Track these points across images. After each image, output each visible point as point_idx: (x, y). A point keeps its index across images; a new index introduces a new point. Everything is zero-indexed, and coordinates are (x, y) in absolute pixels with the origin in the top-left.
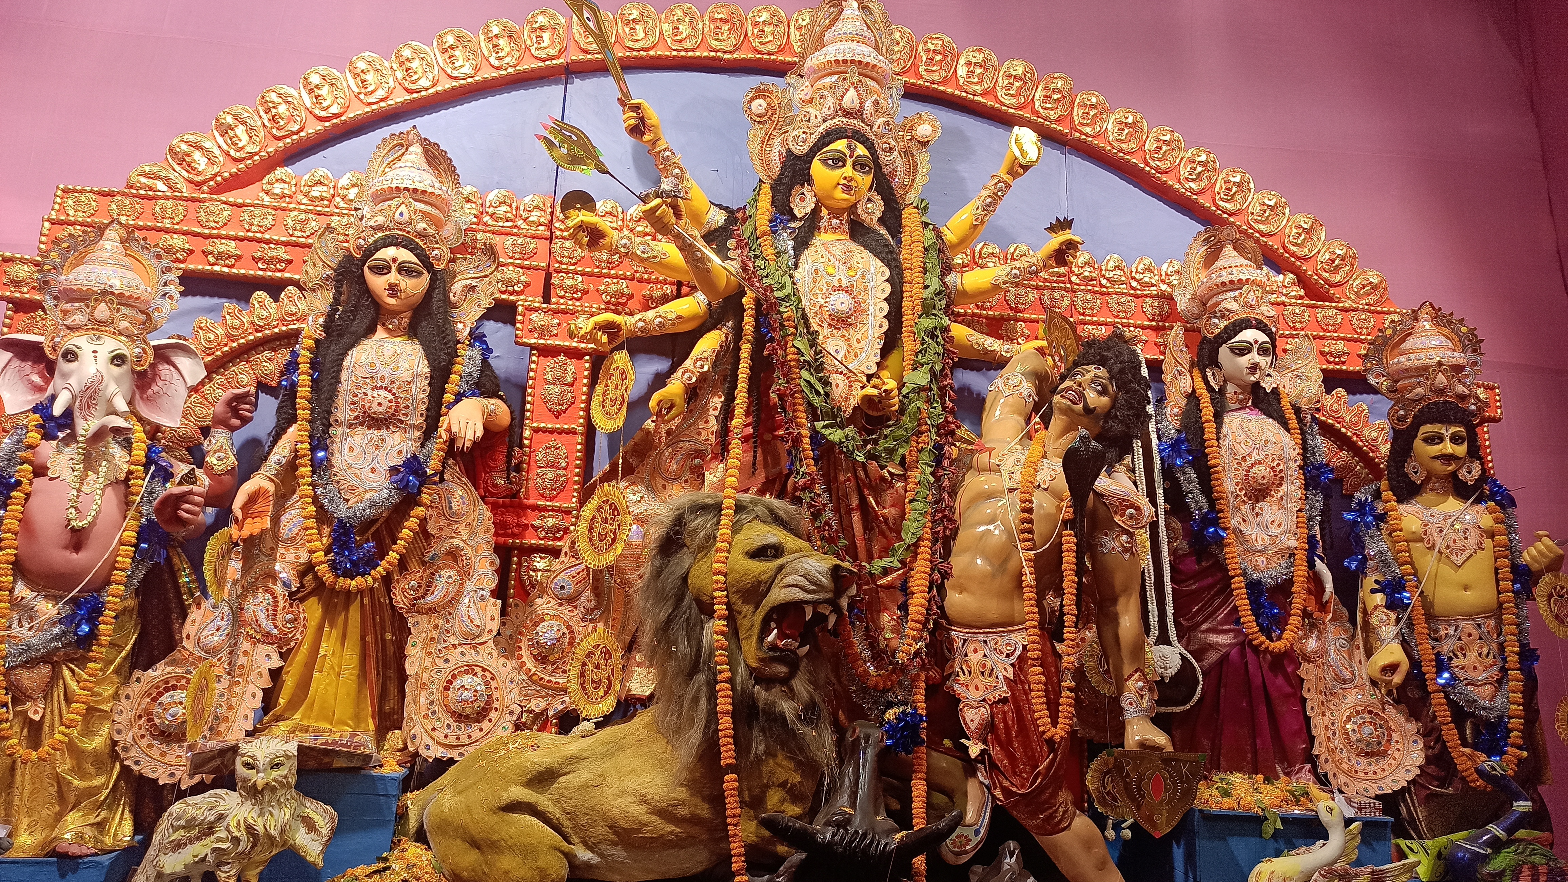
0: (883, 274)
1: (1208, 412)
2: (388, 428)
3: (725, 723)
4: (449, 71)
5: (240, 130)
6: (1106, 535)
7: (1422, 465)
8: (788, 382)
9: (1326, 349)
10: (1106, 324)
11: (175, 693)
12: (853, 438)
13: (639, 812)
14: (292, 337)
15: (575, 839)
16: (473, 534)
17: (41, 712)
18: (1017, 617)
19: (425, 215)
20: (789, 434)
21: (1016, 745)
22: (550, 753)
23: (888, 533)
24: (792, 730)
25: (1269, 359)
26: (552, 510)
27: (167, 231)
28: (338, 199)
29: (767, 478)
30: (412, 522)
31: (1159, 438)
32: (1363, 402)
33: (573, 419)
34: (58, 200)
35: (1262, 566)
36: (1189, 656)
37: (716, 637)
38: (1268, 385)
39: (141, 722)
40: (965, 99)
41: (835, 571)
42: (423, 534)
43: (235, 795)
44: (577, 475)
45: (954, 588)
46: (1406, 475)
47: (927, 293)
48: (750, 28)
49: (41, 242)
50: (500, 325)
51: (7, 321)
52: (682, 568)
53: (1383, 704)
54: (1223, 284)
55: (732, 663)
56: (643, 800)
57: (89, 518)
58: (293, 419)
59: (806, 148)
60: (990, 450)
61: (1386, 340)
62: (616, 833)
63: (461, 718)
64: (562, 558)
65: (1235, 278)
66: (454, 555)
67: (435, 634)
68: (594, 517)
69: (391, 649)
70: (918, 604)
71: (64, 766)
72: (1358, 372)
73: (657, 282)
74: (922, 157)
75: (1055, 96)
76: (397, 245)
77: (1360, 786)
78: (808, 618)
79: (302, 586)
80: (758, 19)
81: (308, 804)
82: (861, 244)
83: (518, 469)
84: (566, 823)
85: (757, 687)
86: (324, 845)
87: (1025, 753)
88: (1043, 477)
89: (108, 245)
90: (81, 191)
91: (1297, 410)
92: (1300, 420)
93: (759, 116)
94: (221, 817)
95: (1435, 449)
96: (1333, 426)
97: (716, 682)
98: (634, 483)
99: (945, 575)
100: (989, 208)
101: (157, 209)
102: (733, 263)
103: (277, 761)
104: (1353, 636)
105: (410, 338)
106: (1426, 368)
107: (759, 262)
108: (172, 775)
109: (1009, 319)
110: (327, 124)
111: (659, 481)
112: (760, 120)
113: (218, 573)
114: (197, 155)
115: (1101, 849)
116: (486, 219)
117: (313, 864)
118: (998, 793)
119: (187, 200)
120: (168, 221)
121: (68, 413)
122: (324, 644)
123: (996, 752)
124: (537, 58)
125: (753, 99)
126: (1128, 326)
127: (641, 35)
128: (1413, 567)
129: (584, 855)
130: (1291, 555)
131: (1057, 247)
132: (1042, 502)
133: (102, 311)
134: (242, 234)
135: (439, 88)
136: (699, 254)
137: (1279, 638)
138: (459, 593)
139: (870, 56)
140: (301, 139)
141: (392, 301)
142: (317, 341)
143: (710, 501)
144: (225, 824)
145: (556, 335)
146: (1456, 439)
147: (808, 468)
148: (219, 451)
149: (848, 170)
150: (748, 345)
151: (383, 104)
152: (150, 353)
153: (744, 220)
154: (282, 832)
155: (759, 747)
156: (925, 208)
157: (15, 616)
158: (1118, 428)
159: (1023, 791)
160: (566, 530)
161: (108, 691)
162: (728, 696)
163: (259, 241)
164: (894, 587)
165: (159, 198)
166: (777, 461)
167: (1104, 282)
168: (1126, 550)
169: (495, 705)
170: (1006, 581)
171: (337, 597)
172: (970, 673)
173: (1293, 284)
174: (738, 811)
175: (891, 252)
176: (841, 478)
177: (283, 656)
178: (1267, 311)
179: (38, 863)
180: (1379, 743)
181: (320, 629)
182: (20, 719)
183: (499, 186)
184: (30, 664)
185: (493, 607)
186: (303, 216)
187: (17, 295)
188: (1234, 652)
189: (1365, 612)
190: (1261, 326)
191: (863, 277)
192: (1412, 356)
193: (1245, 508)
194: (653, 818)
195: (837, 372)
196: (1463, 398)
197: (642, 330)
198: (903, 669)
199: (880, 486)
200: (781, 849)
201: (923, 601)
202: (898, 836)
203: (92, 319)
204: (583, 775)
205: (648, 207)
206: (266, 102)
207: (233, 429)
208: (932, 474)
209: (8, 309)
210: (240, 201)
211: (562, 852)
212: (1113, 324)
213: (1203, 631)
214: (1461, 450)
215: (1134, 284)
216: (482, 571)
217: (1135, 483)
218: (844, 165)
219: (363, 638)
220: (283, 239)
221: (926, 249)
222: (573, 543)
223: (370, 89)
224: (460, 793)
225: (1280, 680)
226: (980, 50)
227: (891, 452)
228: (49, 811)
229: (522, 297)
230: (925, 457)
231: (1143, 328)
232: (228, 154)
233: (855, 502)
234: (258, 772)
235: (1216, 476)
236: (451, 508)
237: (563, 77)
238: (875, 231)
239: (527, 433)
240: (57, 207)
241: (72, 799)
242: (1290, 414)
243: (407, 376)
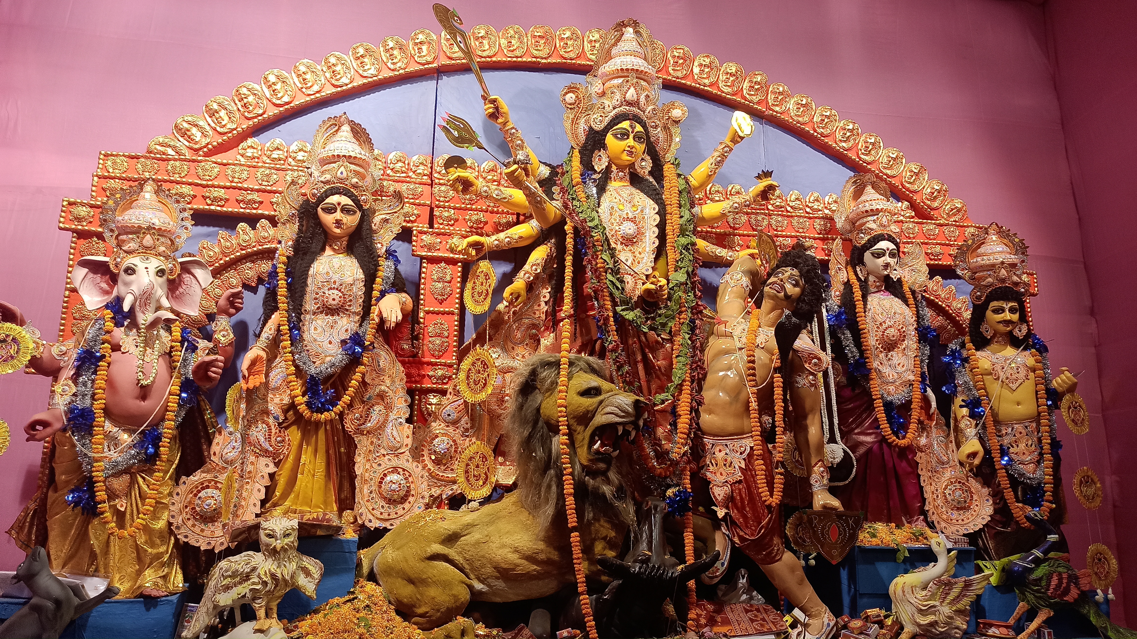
0: (654, 209)
1: (858, 294)
2: (338, 315)
3: (570, 501)
4: (361, 72)
5: (223, 113)
6: (800, 376)
7: (991, 327)
8: (599, 282)
9: (929, 251)
10: (791, 237)
11: (209, 490)
12: (640, 317)
13: (514, 558)
14: (269, 254)
15: (472, 576)
16: (393, 382)
17: (125, 505)
18: (746, 429)
19: (357, 173)
21: (748, 509)
22: (455, 523)
23: (661, 377)
24: (611, 504)
25: (896, 260)
26: (441, 365)
27: (178, 183)
28: (290, 160)
29: (582, 343)
30: (358, 376)
31: (827, 311)
32: (952, 285)
33: (451, 305)
34: (101, 161)
35: (892, 392)
36: (848, 450)
37: (561, 446)
38: (895, 276)
39: (187, 510)
40: (698, 88)
41: (636, 403)
42: (364, 383)
43: (260, 554)
44: (455, 341)
45: (705, 411)
46: (981, 333)
47: (682, 221)
48: (558, 41)
49: (93, 191)
50: (400, 242)
51: (73, 245)
52: (536, 403)
53: (967, 477)
54: (867, 211)
55: (572, 462)
56: (516, 551)
57: (151, 379)
58: (276, 309)
59: (602, 126)
60: (725, 323)
61: (968, 247)
62: (498, 571)
63: (391, 501)
64: (448, 396)
65: (874, 207)
66: (382, 396)
67: (372, 449)
68: (470, 369)
69: (344, 458)
70: (683, 422)
71: (141, 539)
74: (675, 130)
75: (756, 87)
76: (340, 193)
77: (954, 529)
78: (620, 433)
79: (286, 418)
80: (563, 36)
81: (305, 559)
82: (638, 189)
83: (416, 338)
84: (467, 566)
85: (587, 478)
86: (317, 585)
87: (754, 514)
88: (760, 340)
89: (147, 196)
90: (116, 156)
91: (913, 292)
92: (915, 298)
93: (570, 104)
94: (254, 569)
95: (999, 317)
96: (933, 300)
97: (563, 475)
98: (493, 346)
99: (700, 403)
100: (719, 163)
101: (169, 168)
102: (557, 202)
103: (287, 532)
104: (948, 435)
105: (348, 255)
106: (993, 265)
107: (575, 203)
108: (209, 543)
109: (730, 235)
110: (281, 109)
111: (510, 345)
112: (572, 107)
114: (194, 130)
115: (800, 573)
116: (389, 172)
117: (310, 597)
118: (736, 540)
119: (190, 161)
120: (177, 176)
122: (303, 457)
123: (734, 513)
124: (419, 63)
125: (566, 93)
126: (805, 238)
127: (487, 47)
128: (986, 392)
129: (478, 586)
130: (910, 385)
131: (762, 189)
132: (761, 356)
133: (148, 240)
134: (228, 184)
135: (355, 84)
136: (539, 199)
137: (904, 437)
138: (386, 421)
140: (264, 119)
141: (338, 231)
142: (288, 257)
143: (552, 359)
144: (257, 573)
145: (439, 250)
146: (1012, 310)
147: (613, 337)
148: (222, 330)
149: (631, 141)
150: (571, 257)
151: (318, 95)
152: (178, 267)
153: (563, 174)
154: (292, 577)
155: (589, 515)
156: (678, 164)
157: (106, 444)
159: (752, 538)
160: (450, 378)
161: (166, 490)
162: (571, 484)
163: (240, 189)
164: (666, 412)
165: (169, 160)
166: (588, 331)
167: (789, 209)
168: (812, 385)
169: (412, 492)
170: (739, 407)
171: (310, 425)
172: (717, 465)
173: (908, 208)
175: (658, 194)
176: (630, 342)
177: (277, 465)
178: (895, 228)
179: (132, 602)
180: (965, 502)
181: (300, 446)
182: (112, 510)
183: (396, 149)
184: (117, 474)
185: (408, 429)
186: (268, 172)
187: (80, 227)
188: (875, 447)
189: (956, 419)
190: (891, 239)
191: (642, 211)
192: (985, 258)
193: (882, 355)
194: (523, 561)
195: (627, 274)
196: (1016, 284)
197: (497, 246)
198: (675, 463)
199: (655, 347)
200: (604, 578)
201: (687, 421)
202: (680, 568)
203: (141, 246)
204: (475, 536)
205: (509, 170)
206: (240, 94)
208: (689, 339)
209: (73, 237)
210: (225, 161)
211: (467, 585)
212: (796, 237)
213: (856, 434)
214: (1015, 317)
215: (808, 210)
216: (399, 406)
217: (813, 340)
218: (628, 138)
219: (327, 452)
220: (256, 187)
221: (680, 192)
222: (456, 386)
223: (309, 85)
224: (398, 549)
225: (904, 464)
226: (707, 56)
227: (664, 325)
228: (132, 569)
229: (415, 224)
230: (685, 328)
231: (815, 239)
232: (215, 129)
233: (639, 358)
234: (276, 540)
235: (864, 336)
236: (379, 366)
237: (436, 75)
238: (647, 180)
239: (421, 315)
240: (100, 166)
241: (148, 561)
242: (909, 295)
243: (350, 280)
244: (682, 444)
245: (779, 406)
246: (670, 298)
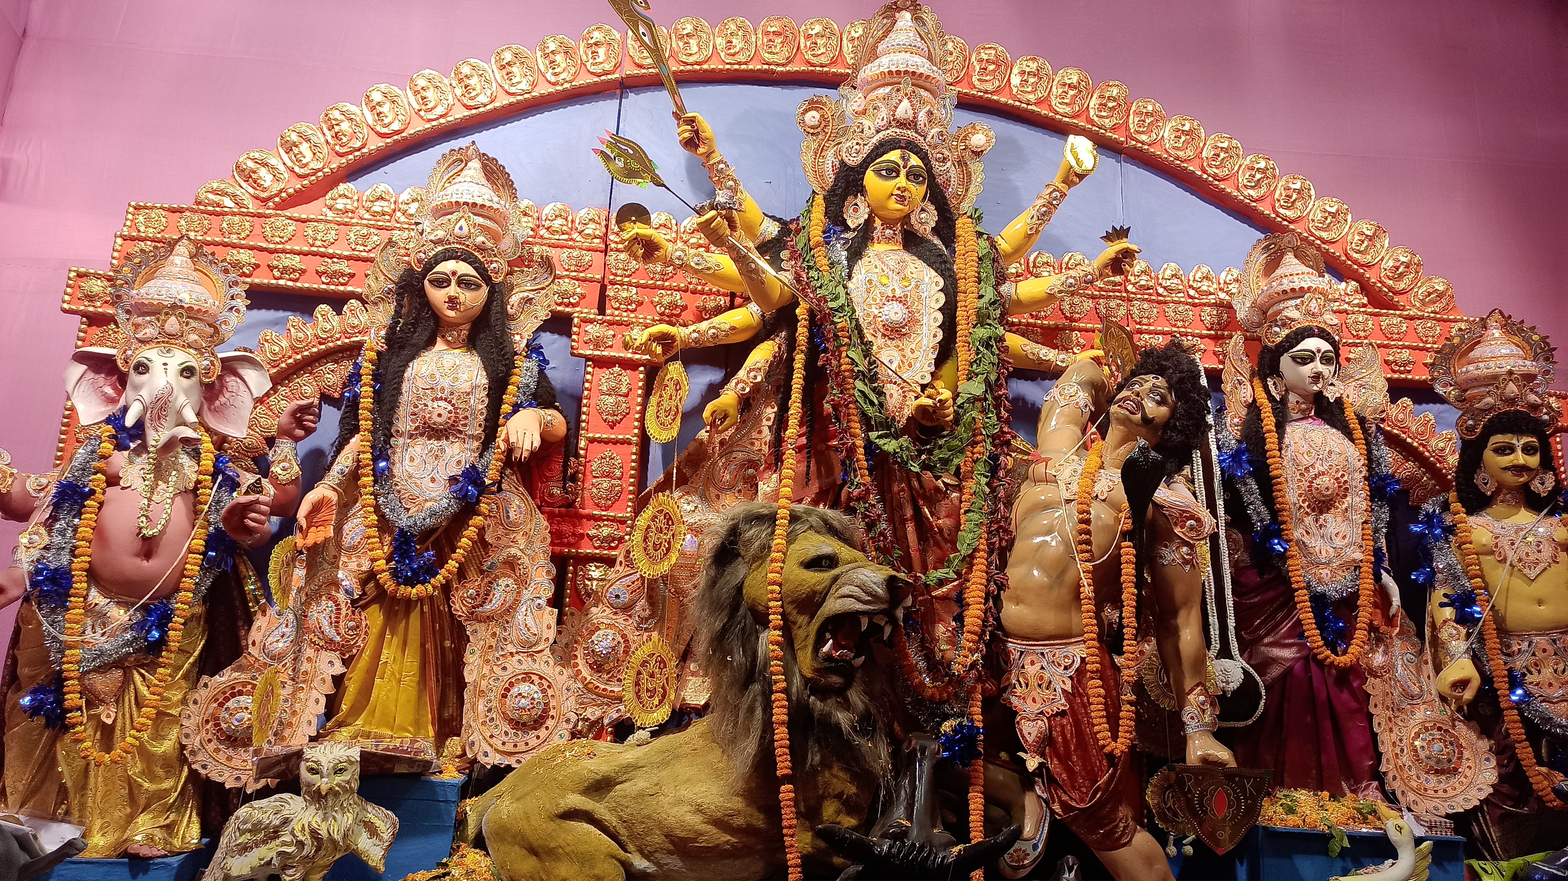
0: (937, 283)
1: (1269, 421)
2: (447, 439)
3: (781, 733)
4: (506, 87)
5: (305, 148)
6: (1166, 547)
7: (1492, 476)
8: (842, 393)
9: (1391, 358)
10: (1163, 333)
11: (242, 698)
12: (908, 448)
13: (695, 821)
14: (354, 350)
15: (631, 847)
16: (530, 542)
17: (113, 715)
18: (1075, 629)
19: (484, 229)
20: (844, 444)
21: (1075, 758)
22: (607, 762)
23: (943, 544)
24: (848, 741)
25: (1332, 368)
26: (607, 520)
27: (234, 246)
28: (399, 214)
29: (820, 488)
30: (471, 531)
31: (1219, 448)
32: (1430, 412)
33: (627, 430)
34: (130, 217)
35: (1327, 579)
36: (1251, 670)
37: (771, 647)
38: (1331, 394)
39: (208, 727)
40: (1018, 108)
41: (891, 582)
42: (481, 543)
43: (299, 799)
44: (631, 484)
45: (1010, 599)
46: (1476, 486)
47: (981, 303)
48: (802, 40)
49: (113, 258)
50: (556, 336)
51: (81, 334)
52: (737, 577)
53: (1453, 720)
54: (1285, 292)
55: (788, 674)
56: (699, 810)
57: (159, 527)
58: (356, 430)
59: (860, 159)
60: (1047, 461)
61: (1454, 348)
62: (672, 842)
63: (519, 725)
64: (617, 567)
65: (1296, 285)
66: (511, 564)
67: (493, 642)
68: (649, 527)
69: (450, 657)
70: (973, 615)
71: (135, 769)
72: (1425, 381)
73: (711, 292)
74: (976, 167)
75: (1111, 105)
76: (457, 258)
77: (1430, 805)
78: (864, 628)
79: (364, 593)
80: (810, 32)
81: (370, 809)
82: (915, 254)
83: (574, 478)
84: (622, 831)
85: (812, 698)
86: (386, 850)
87: (1084, 767)
88: (1101, 487)
89: (177, 260)
90: (151, 208)
91: (1362, 420)
92: (1365, 430)
93: (812, 127)
94: (286, 821)
95: (1506, 460)
96: (1398, 436)
97: (772, 692)
98: (688, 493)
99: (1001, 587)
100: (1044, 216)
101: (225, 225)
102: (787, 274)
103: (340, 766)
104: (1421, 651)
105: (469, 350)
106: (1495, 377)
107: (813, 273)
108: (238, 779)
109: (1064, 329)
110: (388, 140)
111: (713, 491)
112: (814, 131)
113: (283, 580)
114: (263, 172)
115: (1162, 866)
116: (543, 232)
117: (375, 868)
118: (1056, 807)
119: (253, 215)
120: (235, 236)
121: (140, 425)
122: (385, 651)
123: (1054, 765)
124: (592, 73)
125: (806, 111)
126: (1186, 335)
127: (695, 49)
128: (1484, 581)
129: (640, 863)
130: (1356, 568)
131: (1113, 255)
132: (1100, 514)
133: (172, 324)
134: (306, 248)
135: (497, 104)
136: (753, 266)
137: (1345, 652)
138: (517, 602)
139: (923, 66)
140: (363, 155)
141: (451, 314)
142: (379, 353)
143: (765, 511)
144: (290, 828)
145: (611, 347)
146: (1528, 450)
147: (863, 478)
148: (283, 461)
149: (902, 181)
150: (802, 356)
151: (442, 121)
152: (218, 365)
153: (798, 231)
154: (345, 836)
155: (814, 758)
156: (979, 218)
157: (89, 622)
158: (1177, 438)
159: (1082, 806)
160: (621, 540)
161: (176, 696)
162: (783, 707)
163: (323, 255)
164: (949, 599)
165: (226, 214)
166: (830, 471)
167: (1161, 290)
168: (1186, 562)
169: (552, 713)
170: (1063, 593)
171: (398, 604)
172: (1027, 685)
173: (1356, 291)
174: (795, 822)
175: (945, 262)
177: (346, 663)
178: (1330, 319)
179: (111, 863)
180: (1449, 761)
181: (382, 636)
182: (94, 722)
183: (555, 199)
184: (104, 669)
185: (550, 616)
186: (365, 231)
187: (91, 309)
188: (1298, 666)
189: (1433, 626)
190: (1323, 335)
191: (917, 287)
192: (1481, 365)
193: (1309, 520)
194: (709, 828)
195: (891, 382)
196: (1535, 407)
197: (696, 340)
198: (959, 681)
199: (934, 497)
200: (837, 860)
201: (979, 613)
202: (956, 850)
203: (162, 332)
204: (639, 784)
205: (703, 219)
206: (329, 119)
207: (297, 439)
208: (987, 484)
209: (82, 323)
210: (304, 216)
211: (619, 860)
212: (1170, 333)
213: (1267, 645)
214: (1534, 461)
215: (1192, 292)
216: (539, 579)
217: (1194, 494)
218: (898, 176)
219: (423, 645)
220: (346, 253)
221: (980, 259)
222: (628, 552)
223: (430, 106)
224: (518, 800)
225: (1345, 696)
226: (1034, 59)
227: (945, 462)
228: (120, 813)
229: (578, 309)
230: (980, 468)
231: (1202, 337)
232: (292, 170)
233: (909, 513)
234: (322, 777)
235: (1278, 487)
236: (508, 517)
237: (618, 92)
238: (928, 241)
239: (582, 444)
240: (129, 223)
241: (142, 801)
242: (1354, 424)
243: (466, 387)
244: (970, 649)
245: (1129, 593)
246: (957, 421)
